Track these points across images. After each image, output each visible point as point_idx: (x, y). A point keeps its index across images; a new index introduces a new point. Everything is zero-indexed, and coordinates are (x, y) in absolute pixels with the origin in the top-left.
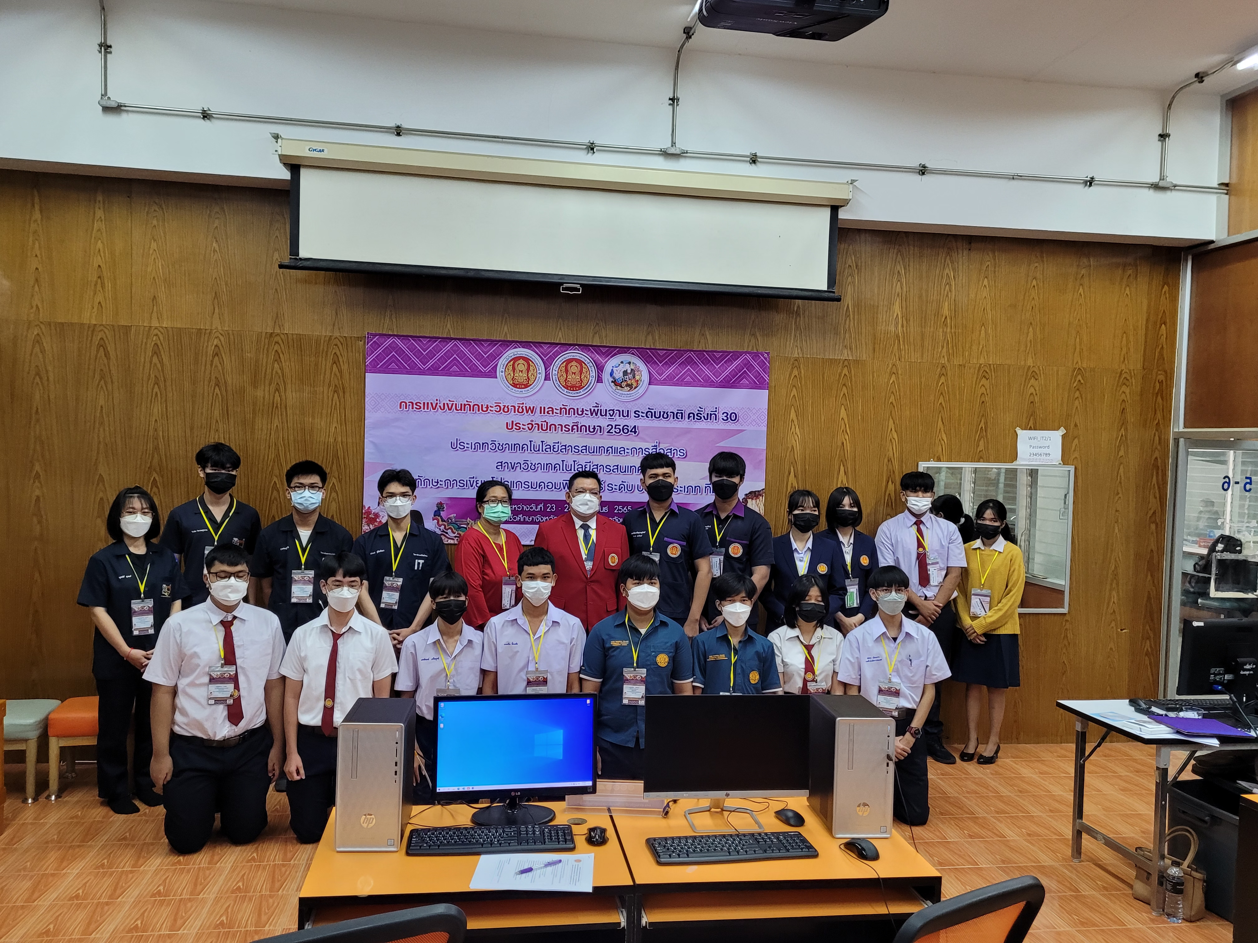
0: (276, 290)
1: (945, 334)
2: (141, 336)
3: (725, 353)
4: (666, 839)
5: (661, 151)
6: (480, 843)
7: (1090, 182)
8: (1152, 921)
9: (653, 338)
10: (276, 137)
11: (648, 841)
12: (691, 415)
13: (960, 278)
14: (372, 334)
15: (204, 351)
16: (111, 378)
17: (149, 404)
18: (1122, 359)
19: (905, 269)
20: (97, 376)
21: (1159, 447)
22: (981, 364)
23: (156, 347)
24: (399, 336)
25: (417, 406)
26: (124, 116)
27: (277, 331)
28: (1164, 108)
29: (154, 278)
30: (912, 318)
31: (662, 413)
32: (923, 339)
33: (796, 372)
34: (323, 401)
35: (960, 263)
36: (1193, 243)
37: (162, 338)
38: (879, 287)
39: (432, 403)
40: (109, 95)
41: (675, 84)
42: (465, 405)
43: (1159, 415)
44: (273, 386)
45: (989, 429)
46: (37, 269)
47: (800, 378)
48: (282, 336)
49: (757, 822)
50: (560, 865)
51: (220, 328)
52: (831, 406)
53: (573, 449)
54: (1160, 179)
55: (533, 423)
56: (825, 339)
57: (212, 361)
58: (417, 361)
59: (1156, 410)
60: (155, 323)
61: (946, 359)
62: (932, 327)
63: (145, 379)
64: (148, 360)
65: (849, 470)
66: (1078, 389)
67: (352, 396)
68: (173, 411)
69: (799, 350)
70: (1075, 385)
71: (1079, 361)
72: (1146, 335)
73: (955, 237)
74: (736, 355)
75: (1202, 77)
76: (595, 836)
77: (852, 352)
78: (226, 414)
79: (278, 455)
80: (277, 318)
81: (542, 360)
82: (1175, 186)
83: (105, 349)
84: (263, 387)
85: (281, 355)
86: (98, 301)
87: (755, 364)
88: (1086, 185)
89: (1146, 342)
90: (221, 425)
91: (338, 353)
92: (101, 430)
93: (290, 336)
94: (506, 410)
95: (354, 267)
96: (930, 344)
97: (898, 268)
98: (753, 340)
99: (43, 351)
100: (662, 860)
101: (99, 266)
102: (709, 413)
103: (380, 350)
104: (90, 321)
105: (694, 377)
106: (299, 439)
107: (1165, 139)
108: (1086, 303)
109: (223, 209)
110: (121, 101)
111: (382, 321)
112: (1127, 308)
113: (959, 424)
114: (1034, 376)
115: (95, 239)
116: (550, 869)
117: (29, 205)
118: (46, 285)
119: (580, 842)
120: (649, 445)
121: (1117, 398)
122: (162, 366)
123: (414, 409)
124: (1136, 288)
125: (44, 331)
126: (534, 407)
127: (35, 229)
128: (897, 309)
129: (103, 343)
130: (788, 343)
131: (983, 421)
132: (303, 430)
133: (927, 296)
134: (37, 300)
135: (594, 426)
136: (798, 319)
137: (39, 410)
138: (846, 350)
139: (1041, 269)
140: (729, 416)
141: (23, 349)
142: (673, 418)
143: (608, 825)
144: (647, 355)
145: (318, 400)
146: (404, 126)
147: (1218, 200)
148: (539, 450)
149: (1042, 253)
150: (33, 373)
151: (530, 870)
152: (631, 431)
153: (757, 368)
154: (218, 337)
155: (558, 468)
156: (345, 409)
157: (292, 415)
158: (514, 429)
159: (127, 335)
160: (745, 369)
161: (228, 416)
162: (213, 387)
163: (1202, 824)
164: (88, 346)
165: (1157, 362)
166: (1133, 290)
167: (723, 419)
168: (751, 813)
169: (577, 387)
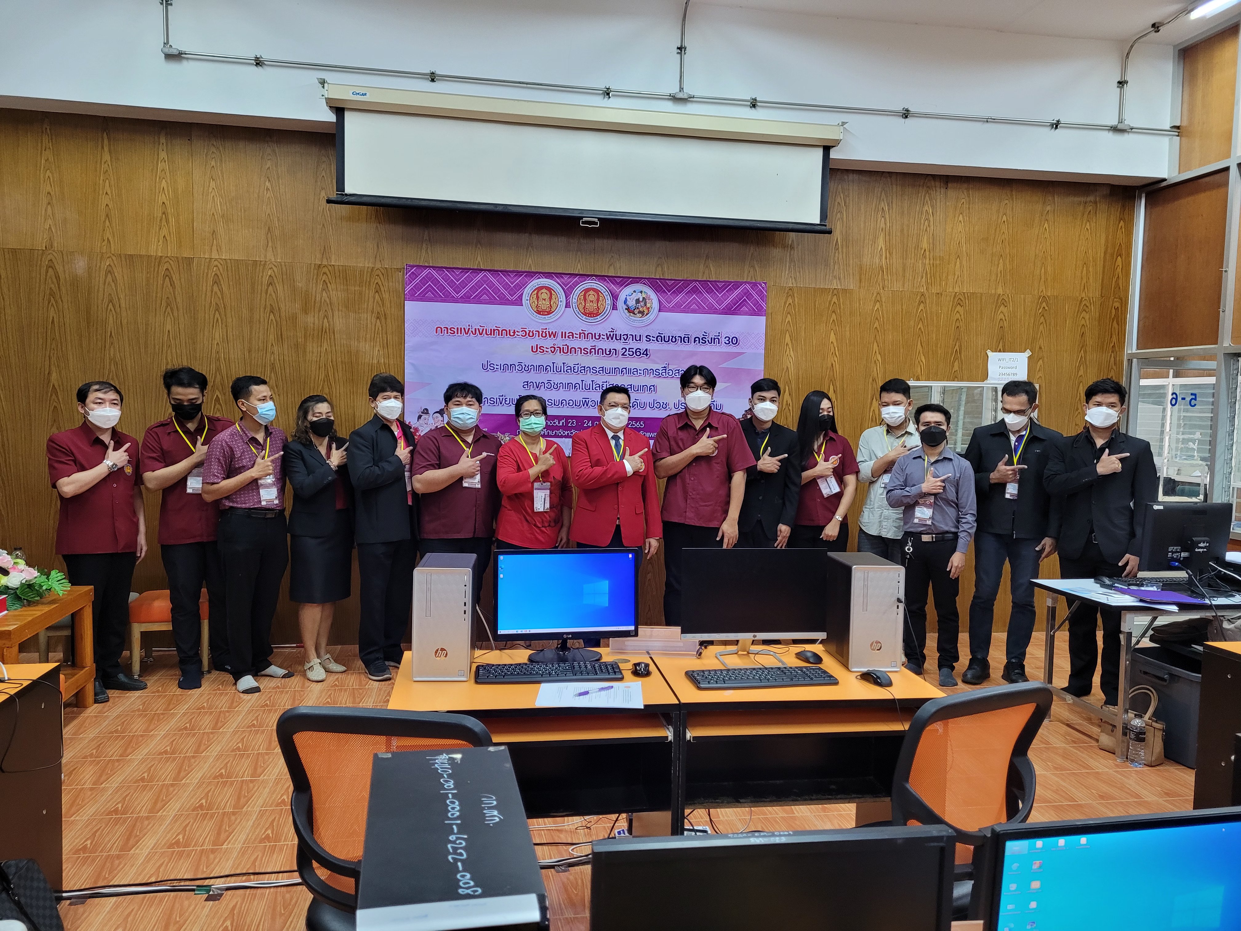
0: (323, 225)
1: (924, 265)
2: (202, 267)
3: (727, 284)
4: (703, 671)
5: (670, 95)
6: (540, 674)
7: (1056, 125)
8: (1117, 766)
9: (663, 269)
10: (323, 82)
11: (687, 673)
12: (697, 339)
13: (938, 213)
14: (410, 266)
15: (260, 280)
16: (176, 305)
17: (211, 329)
18: (1082, 287)
19: (888, 205)
20: (164, 304)
21: (1115, 368)
22: (956, 293)
23: (216, 277)
24: (434, 267)
25: (452, 331)
26: (185, 63)
27: (325, 262)
28: (1122, 58)
29: (213, 214)
30: (894, 250)
31: (671, 338)
32: (904, 270)
33: (790, 300)
34: (367, 326)
35: (938, 200)
36: (1150, 181)
37: (221, 270)
38: (865, 223)
39: (464, 329)
40: (170, 43)
41: (683, 34)
42: (491, 334)
43: (1115, 338)
44: (322, 314)
45: (963, 352)
46: (107, 205)
47: (794, 305)
48: (330, 267)
49: (780, 661)
50: (612, 690)
51: (273, 260)
52: (822, 331)
53: (591, 370)
54: (1119, 123)
55: (556, 346)
56: (816, 270)
57: (267, 290)
58: (450, 290)
59: (1111, 334)
60: (215, 255)
61: (925, 288)
62: (913, 259)
63: (207, 305)
64: (209, 288)
65: (838, 389)
66: (1043, 315)
67: (393, 322)
68: (233, 335)
69: (793, 280)
70: (1040, 311)
71: (1044, 289)
72: (1104, 267)
73: (934, 177)
74: (737, 285)
75: (1158, 27)
76: (641, 669)
77: (840, 282)
78: (280, 338)
79: (327, 376)
80: (325, 251)
81: (563, 289)
82: (1132, 129)
83: (171, 279)
84: (313, 314)
85: (329, 284)
86: (163, 235)
87: (753, 293)
88: (1053, 127)
89: (1103, 272)
90: (276, 348)
91: (380, 283)
92: (169, 351)
93: (336, 268)
94: (531, 334)
95: (395, 202)
96: (911, 274)
97: (882, 204)
98: (752, 270)
99: (114, 280)
100: (701, 685)
101: (163, 203)
102: (713, 337)
103: (417, 280)
104: (156, 253)
105: (699, 305)
106: (346, 361)
107: (1123, 85)
108: (1050, 237)
109: (274, 151)
110: (183, 49)
111: (419, 254)
112: (1087, 242)
113: (936, 347)
114: (1003, 303)
115: (160, 178)
116: (603, 693)
117: (100, 147)
118: (116, 220)
119: (627, 674)
120: (659, 367)
121: (1077, 323)
122: (222, 294)
123: (449, 334)
124: (1096, 223)
125: (115, 262)
126: (556, 332)
127: (105, 170)
128: (881, 243)
129: (168, 274)
130: (783, 274)
131: (957, 344)
132: (350, 352)
133: (908, 231)
134: (108, 235)
135: (610, 349)
136: (792, 253)
137: (113, 334)
138: (835, 280)
139: (1011, 206)
140: (730, 340)
141: (97, 279)
142: (681, 342)
143: (649, 661)
144: (657, 285)
145: (362, 326)
146: (438, 72)
147: (1170, 142)
148: (561, 371)
149: (1012, 191)
150: (106, 300)
151: (586, 693)
152: (643, 354)
153: (756, 296)
154: (272, 268)
155: (578, 387)
156: (386, 333)
157: (339, 340)
158: (538, 352)
159: (190, 266)
160: (745, 297)
161: (282, 340)
162: (268, 314)
163: (1161, 682)
164: (155, 276)
165: (1114, 291)
166: (1093, 224)
167: (725, 343)
168: (775, 654)
169: (594, 314)
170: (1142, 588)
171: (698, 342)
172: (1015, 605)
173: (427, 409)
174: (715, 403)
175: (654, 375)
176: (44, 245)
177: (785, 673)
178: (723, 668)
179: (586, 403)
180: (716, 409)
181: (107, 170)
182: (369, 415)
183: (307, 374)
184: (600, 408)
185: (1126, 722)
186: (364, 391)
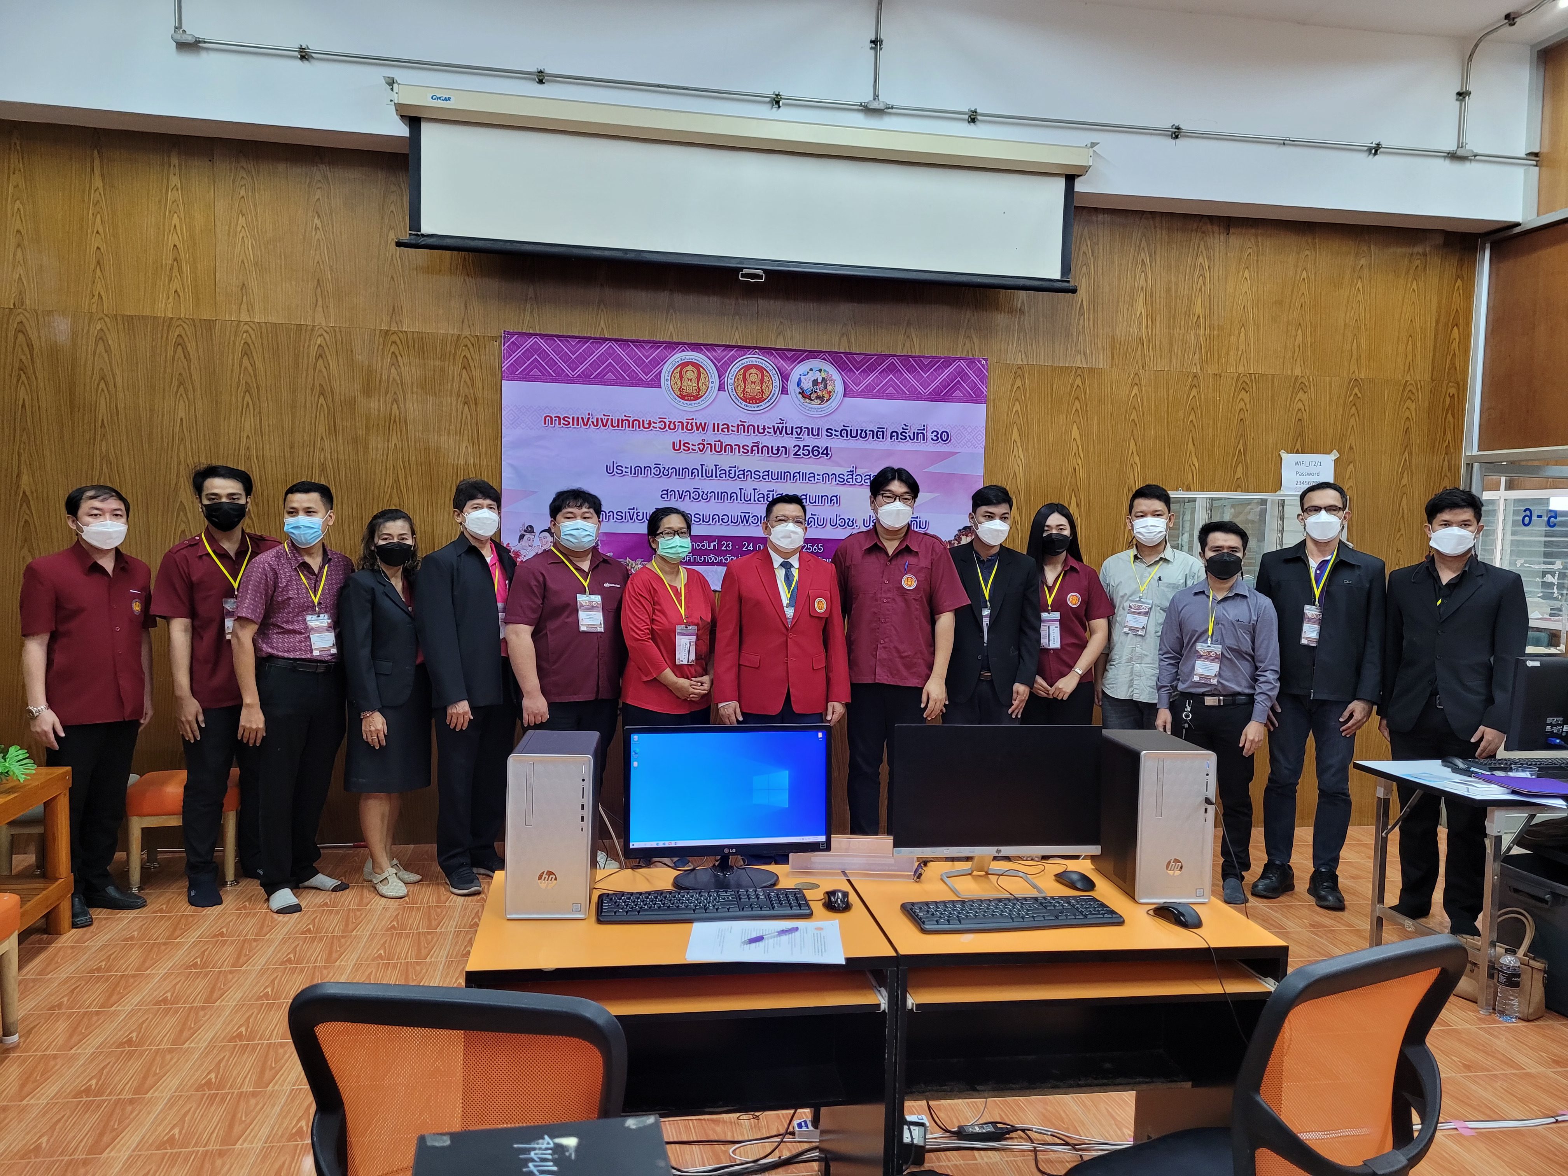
0: (392, 277)
1: (1197, 336)
2: (228, 333)
3: (935, 359)
4: (927, 904)
5: (861, 105)
6: (691, 908)
7: (1375, 150)
8: (1481, 1020)
9: (849, 342)
10: (391, 83)
11: (904, 907)
12: (894, 434)
13: (1216, 268)
14: (509, 333)
15: (306, 351)
16: (192, 383)
17: (239, 418)
18: (1407, 368)
19: (1150, 256)
20: (175, 383)
21: (1449, 475)
22: (1240, 374)
23: (246, 347)
24: (541, 336)
25: (565, 421)
26: (204, 55)
27: (394, 328)
28: (1463, 60)
29: (243, 261)
30: (1158, 317)
31: (859, 432)
32: (1171, 343)
33: (1019, 383)
34: (451, 414)
35: (1217, 250)
36: (1498, 227)
37: (253, 336)
38: (1119, 280)
39: (582, 418)
40: (184, 28)
41: (878, 22)
42: (618, 426)
43: (1449, 435)
44: (389, 398)
45: (1248, 452)
46: (98, 248)
47: (1025, 390)
48: (401, 335)
49: (1034, 886)
50: (797, 933)
51: (324, 324)
52: (1061, 424)
53: (753, 475)
54: (1458, 148)
55: (705, 443)
56: (1054, 343)
57: (315, 364)
58: (564, 366)
59: (1445, 430)
60: (245, 317)
61: (1199, 367)
62: (1182, 328)
63: (234, 385)
64: (236, 362)
65: (1082, 501)
66: (1354, 405)
67: (486, 410)
68: (269, 425)
69: (1023, 356)
70: (1351, 399)
71: (1356, 371)
72: (1435, 341)
73: (1212, 219)
74: (948, 362)
75: (1514, 19)
76: (837, 901)
77: (1086, 359)
78: (333, 429)
79: (397, 481)
80: (394, 312)
81: (716, 366)
82: (1475, 156)
83: (184, 349)
84: (378, 396)
85: (399, 358)
86: (174, 290)
87: (970, 373)
88: (1371, 153)
89: (1435, 348)
90: (327, 443)
91: (469, 356)
92: (182, 447)
93: (409, 335)
94: (672, 426)
95: (488, 245)
96: (1180, 349)
97: (1142, 255)
98: (968, 344)
99: (108, 350)
100: (926, 926)
101: (175, 246)
102: (916, 431)
103: (519, 353)
104: (165, 314)
105: (896, 388)
106: (423, 461)
107: (1464, 97)
108: (1365, 300)
109: (326, 177)
110: (200, 35)
111: (522, 318)
112: (1413, 307)
113: (1213, 446)
114: (1302, 389)
115: (170, 212)
116: (785, 938)
117: (89, 170)
118: (110, 268)
119: (817, 907)
120: (844, 471)
121: (1400, 415)
122: (255, 370)
123: (562, 425)
124: (1425, 282)
125: (109, 325)
126: (705, 424)
127: (96, 199)
128: (1140, 306)
129: (181, 341)
130: (1010, 347)
131: (1241, 442)
132: (427, 449)
133: (1176, 292)
134: (99, 287)
135: (778, 447)
136: (1022, 319)
137: (105, 422)
138: (1079, 356)
139: (1313, 258)
140: (939, 436)
141: (84, 348)
142: (873, 438)
143: (847, 888)
144: (840, 360)
145: (444, 414)
146: (547, 71)
147: (1526, 173)
148: (712, 476)
149: (1314, 238)
150: (96, 377)
151: (759, 939)
152: (822, 453)
153: (973, 377)
154: (322, 335)
155: (735, 497)
156: (477, 424)
157: (413, 431)
158: (682, 450)
159: (211, 331)
160: (959, 378)
161: (336, 432)
162: (317, 396)
163: (1540, 904)
164: (164, 344)
165: (1448, 372)
166: (1421, 284)
167: (932, 439)
168: (1025, 876)
169: (757, 399)
170: (1511, 774)
171: (895, 437)
172: (1323, 793)
173: (531, 527)
174: (918, 520)
175: (837, 482)
176: (12, 301)
177: (1045, 907)
178: (955, 898)
179: (745, 519)
180: (920, 527)
181: (98, 201)
182: (453, 534)
183: (369, 479)
184: (765, 526)
185: (1493, 960)
186: (447, 502)
